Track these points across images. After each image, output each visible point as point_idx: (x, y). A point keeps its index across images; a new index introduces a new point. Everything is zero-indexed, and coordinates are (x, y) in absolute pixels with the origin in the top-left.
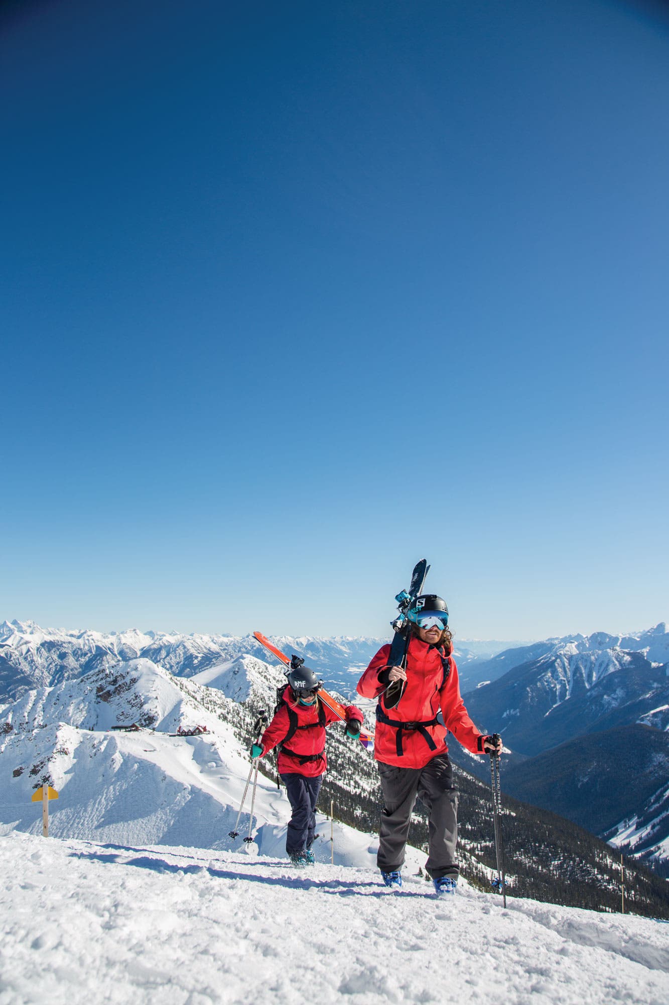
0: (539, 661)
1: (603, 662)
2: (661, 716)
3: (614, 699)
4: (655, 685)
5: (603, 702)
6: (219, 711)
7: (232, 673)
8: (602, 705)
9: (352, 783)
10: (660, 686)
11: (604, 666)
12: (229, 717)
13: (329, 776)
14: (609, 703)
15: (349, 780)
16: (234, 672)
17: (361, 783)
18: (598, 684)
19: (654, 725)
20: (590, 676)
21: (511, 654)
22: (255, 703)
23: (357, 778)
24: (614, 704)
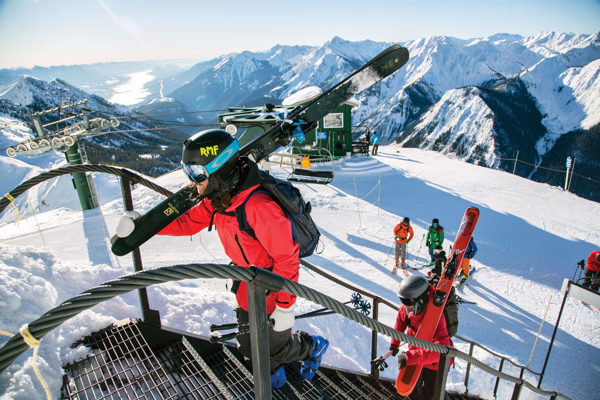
0: (214, 69)
1: (248, 66)
2: (276, 92)
3: (253, 85)
4: (274, 77)
5: (248, 87)
6: (10, 112)
7: (17, 88)
8: (248, 89)
9: (109, 143)
10: (276, 77)
11: (248, 68)
12: (20, 115)
13: (94, 141)
14: (251, 88)
15: (107, 142)
16: (19, 87)
17: (114, 142)
18: (246, 79)
19: (273, 97)
20: (241, 75)
21: (199, 65)
22: (37, 105)
23: (112, 140)
24: (254, 88)
